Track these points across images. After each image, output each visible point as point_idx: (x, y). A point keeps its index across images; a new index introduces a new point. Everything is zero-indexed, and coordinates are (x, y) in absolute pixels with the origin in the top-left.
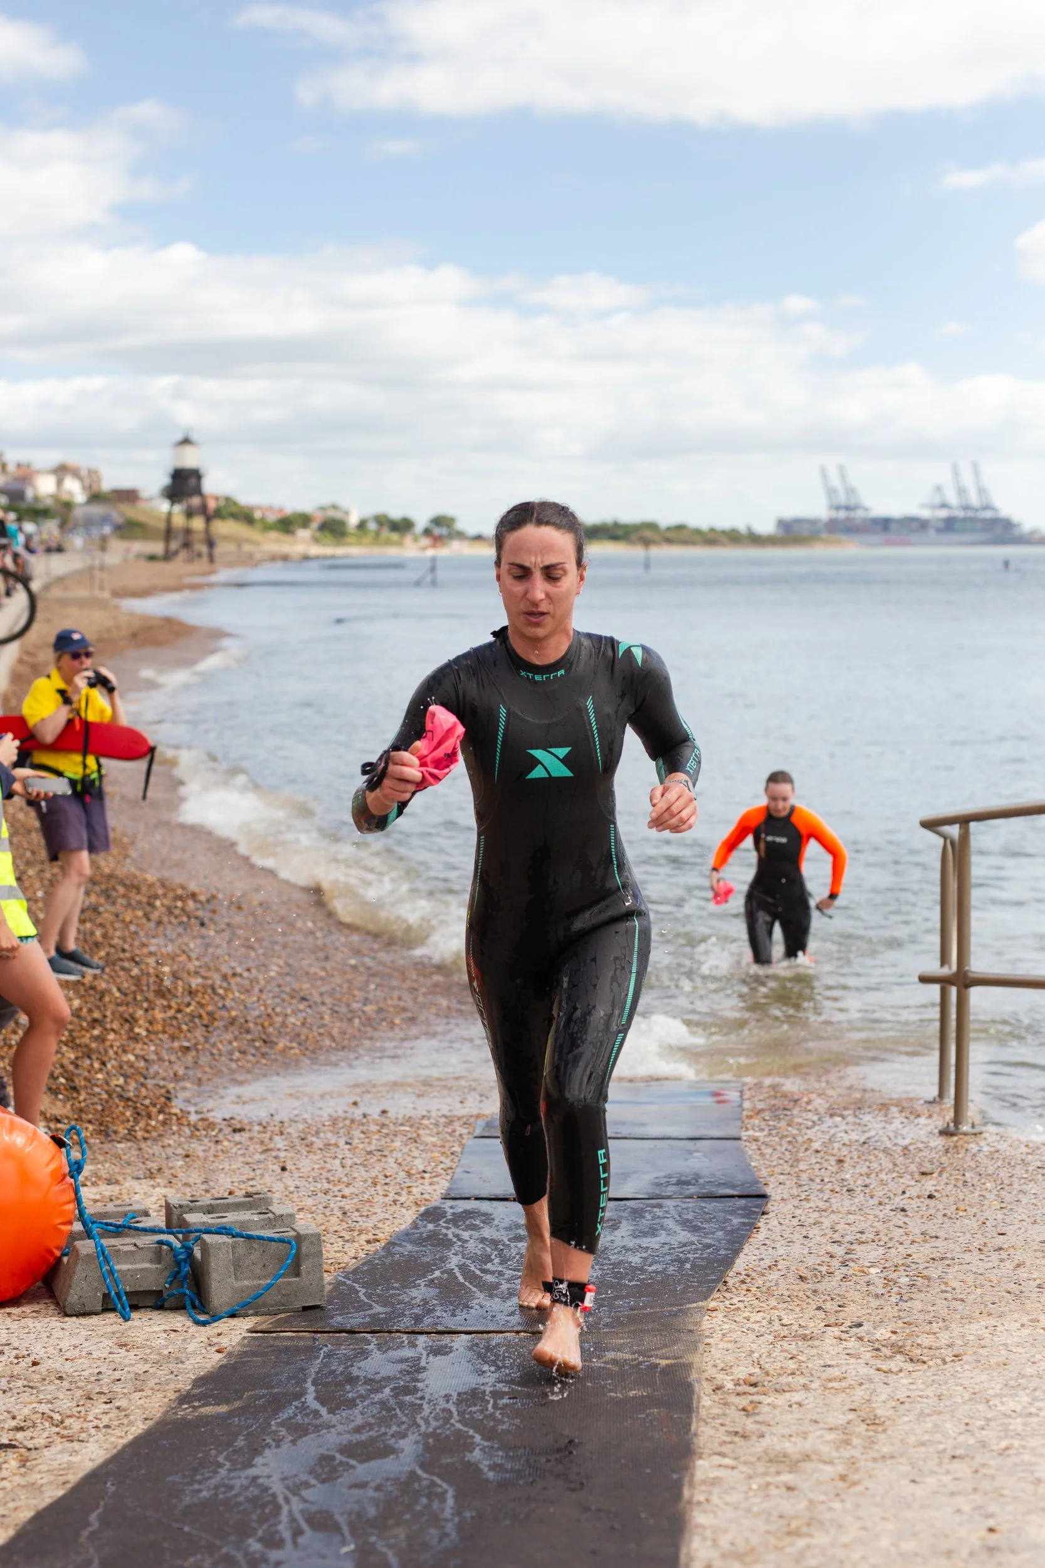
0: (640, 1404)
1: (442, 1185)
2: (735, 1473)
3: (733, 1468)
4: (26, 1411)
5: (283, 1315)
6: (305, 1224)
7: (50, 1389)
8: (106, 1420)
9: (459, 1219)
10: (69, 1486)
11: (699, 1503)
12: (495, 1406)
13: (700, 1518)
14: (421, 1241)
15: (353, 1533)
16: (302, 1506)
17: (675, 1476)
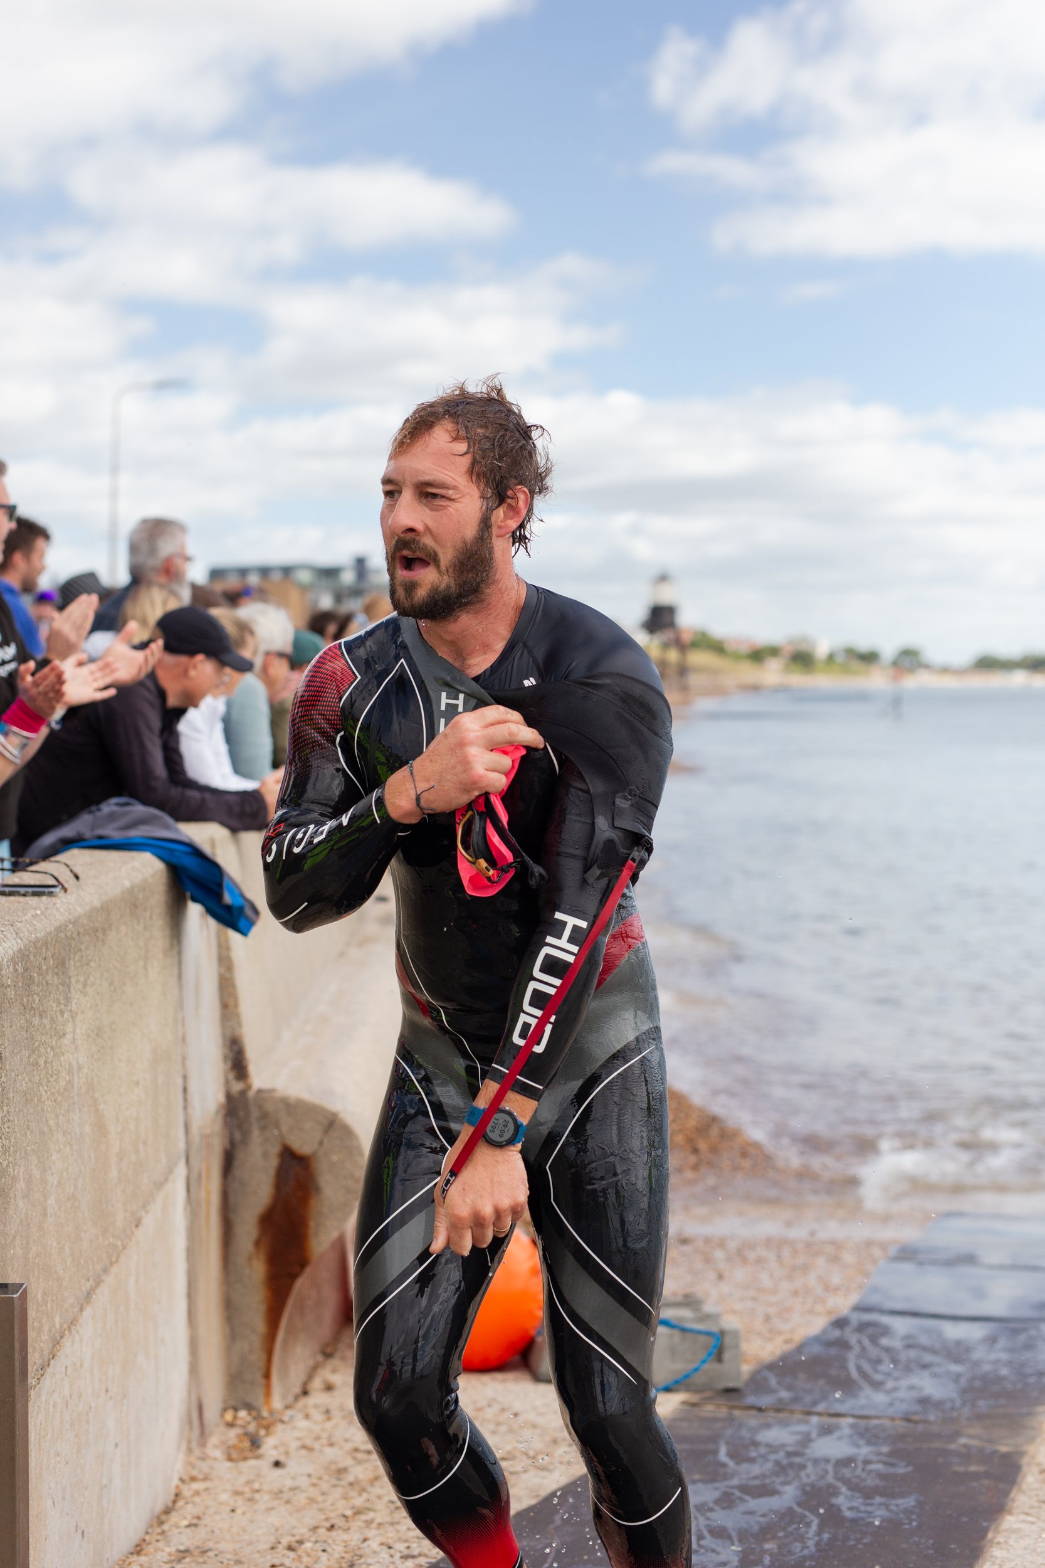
0: (977, 1476)
1: (853, 1299)
2: (1033, 1527)
3: (1033, 1523)
4: (509, 1447)
5: (707, 1394)
6: (730, 1322)
7: (527, 1433)
8: (567, 1458)
9: (862, 1327)
10: (539, 1499)
11: (999, 1543)
12: (863, 1470)
13: (996, 1552)
14: (829, 1344)
15: (740, 1541)
16: (707, 1522)
17: (985, 1524)
